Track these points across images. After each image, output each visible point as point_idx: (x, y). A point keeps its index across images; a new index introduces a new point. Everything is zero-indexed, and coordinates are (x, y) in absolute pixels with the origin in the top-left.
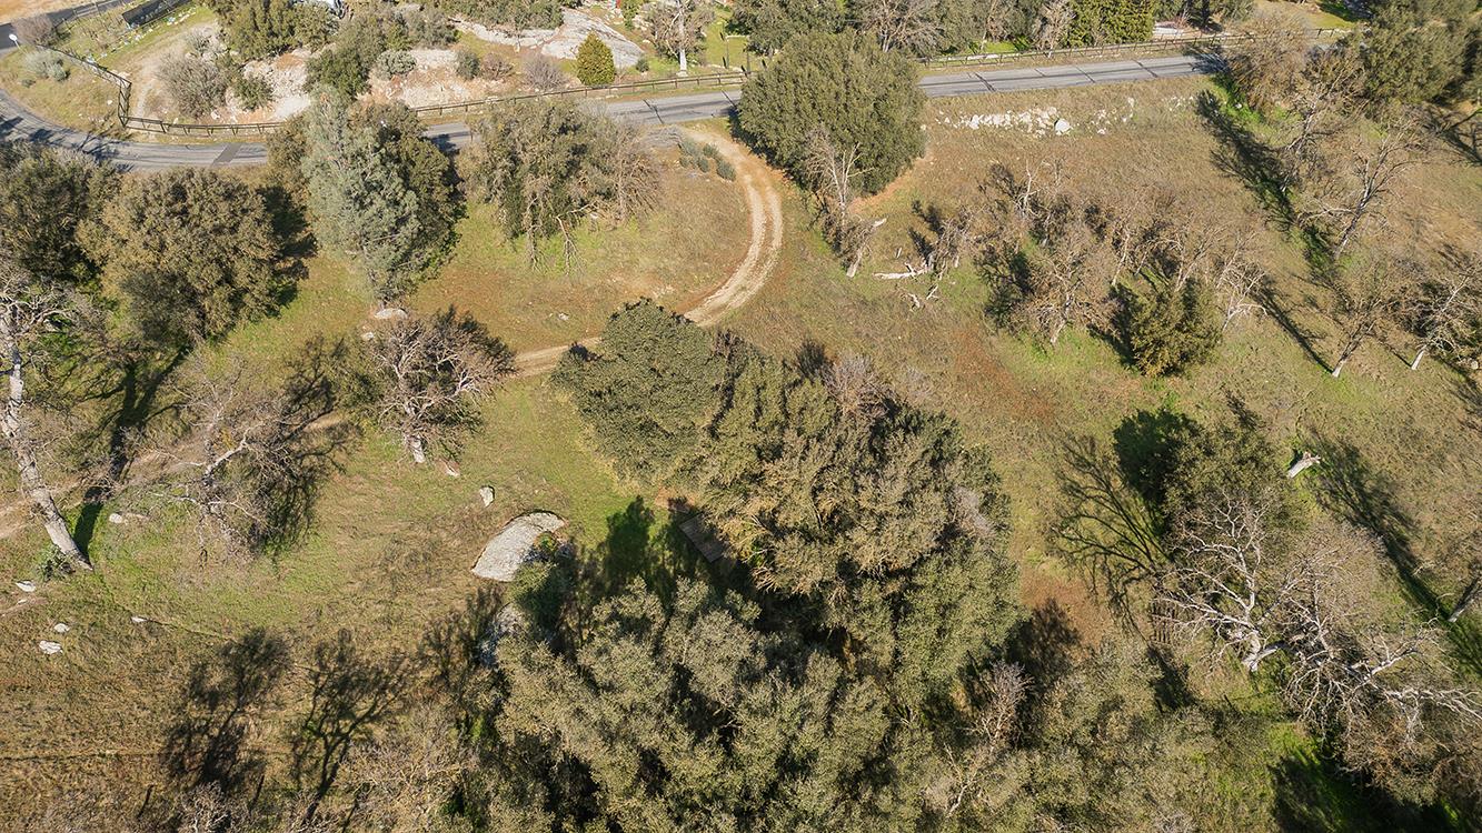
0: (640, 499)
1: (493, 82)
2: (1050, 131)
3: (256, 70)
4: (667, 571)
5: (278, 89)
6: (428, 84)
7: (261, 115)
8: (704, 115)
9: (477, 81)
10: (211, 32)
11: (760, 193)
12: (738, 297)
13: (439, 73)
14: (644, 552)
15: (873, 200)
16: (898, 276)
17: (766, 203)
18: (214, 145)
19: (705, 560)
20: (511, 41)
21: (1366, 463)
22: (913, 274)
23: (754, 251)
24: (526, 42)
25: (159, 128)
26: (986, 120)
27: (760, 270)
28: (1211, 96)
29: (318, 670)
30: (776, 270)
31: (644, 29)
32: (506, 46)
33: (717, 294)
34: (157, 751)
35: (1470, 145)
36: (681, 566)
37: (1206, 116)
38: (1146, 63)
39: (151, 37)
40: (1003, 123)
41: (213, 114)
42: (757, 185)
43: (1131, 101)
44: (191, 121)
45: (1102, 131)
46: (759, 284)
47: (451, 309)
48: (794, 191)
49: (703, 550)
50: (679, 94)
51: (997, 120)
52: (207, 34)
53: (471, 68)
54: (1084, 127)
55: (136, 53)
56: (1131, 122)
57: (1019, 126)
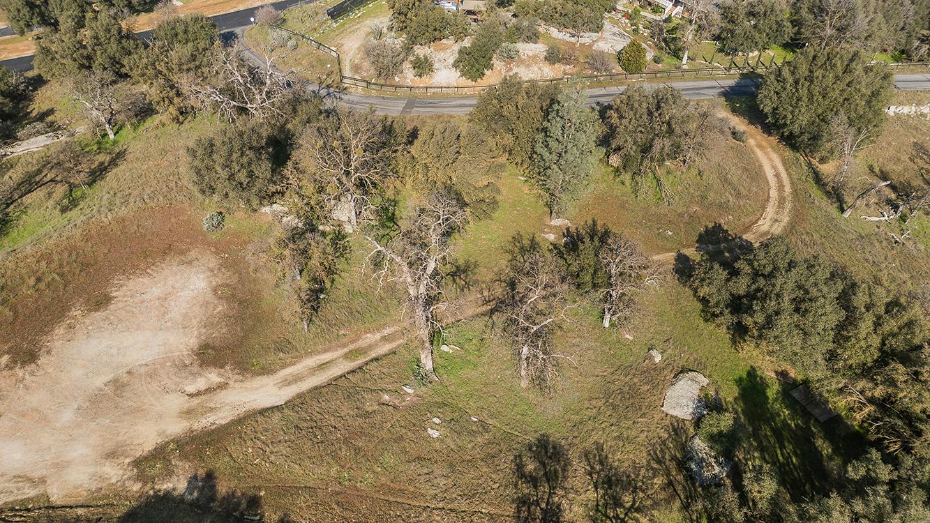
0: (753, 369)
1: (568, 66)
3: (421, 51)
5: (437, 64)
6: (528, 66)
7: (426, 80)
8: (708, 95)
9: (557, 65)
10: (383, 25)
11: (764, 153)
12: (775, 226)
13: (534, 58)
14: (768, 409)
16: (877, 219)
17: (771, 160)
18: (399, 98)
19: (816, 420)
20: (574, 40)
22: (887, 218)
23: (774, 193)
24: (582, 41)
25: (364, 84)
26: (898, 109)
27: (783, 208)
29: (589, 469)
30: (794, 208)
31: (645, 34)
32: (569, 42)
33: (759, 223)
34: (511, 514)
36: (799, 422)
39: (343, 25)
40: (910, 112)
41: (396, 78)
42: (760, 146)
44: (382, 82)
46: (786, 219)
47: (594, 221)
48: (788, 153)
49: (813, 412)
50: (686, 80)
51: (905, 110)
52: (381, 27)
53: (553, 57)
55: (337, 35)
57: (921, 115)
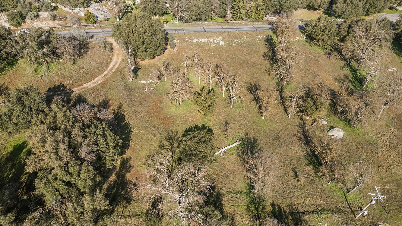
0: (26, 141)
1: (60, 22)
2: (218, 44)
4: (22, 162)
6: (42, 21)
9: (55, 21)
11: (117, 57)
12: (92, 85)
13: (45, 19)
14: (18, 156)
15: (152, 60)
16: (146, 82)
17: (118, 59)
20: (70, 11)
21: (258, 144)
23: (105, 73)
24: (75, 11)
26: (199, 40)
27: (104, 78)
28: (271, 37)
30: (108, 78)
32: (68, 12)
33: (87, 84)
35: (344, 54)
37: (268, 42)
38: (255, 26)
42: (118, 54)
43: (245, 37)
45: (234, 45)
46: (101, 82)
51: (203, 40)
54: (228, 43)
56: (244, 43)
57: (209, 42)
